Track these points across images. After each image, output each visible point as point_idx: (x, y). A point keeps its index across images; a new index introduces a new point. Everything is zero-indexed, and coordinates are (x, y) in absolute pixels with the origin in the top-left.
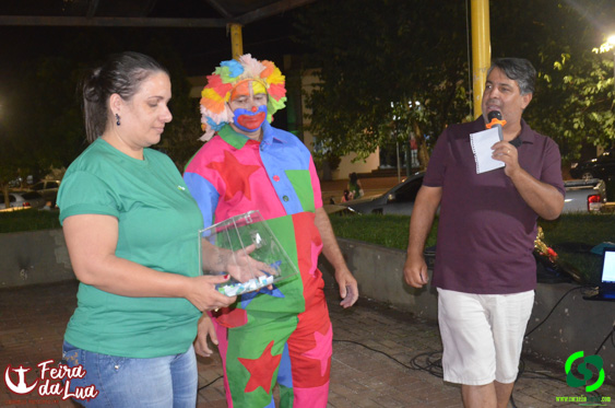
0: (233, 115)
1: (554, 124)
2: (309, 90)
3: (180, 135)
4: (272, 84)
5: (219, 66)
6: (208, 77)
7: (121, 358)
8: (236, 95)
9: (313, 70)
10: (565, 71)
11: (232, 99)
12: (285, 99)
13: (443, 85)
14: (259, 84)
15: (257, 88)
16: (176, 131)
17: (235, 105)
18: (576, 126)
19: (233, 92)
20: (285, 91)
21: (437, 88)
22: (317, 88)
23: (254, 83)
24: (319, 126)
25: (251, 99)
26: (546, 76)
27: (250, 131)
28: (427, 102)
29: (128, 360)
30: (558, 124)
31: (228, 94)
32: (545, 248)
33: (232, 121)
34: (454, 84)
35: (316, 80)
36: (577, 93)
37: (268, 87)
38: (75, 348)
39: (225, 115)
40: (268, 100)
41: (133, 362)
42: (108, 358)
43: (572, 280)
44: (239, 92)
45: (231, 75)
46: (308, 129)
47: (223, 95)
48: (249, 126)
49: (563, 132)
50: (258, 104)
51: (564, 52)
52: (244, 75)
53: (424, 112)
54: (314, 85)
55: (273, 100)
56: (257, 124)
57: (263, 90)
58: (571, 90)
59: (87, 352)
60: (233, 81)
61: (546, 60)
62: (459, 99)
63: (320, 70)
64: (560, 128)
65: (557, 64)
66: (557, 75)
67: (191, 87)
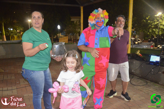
0: (96, 22)
4: (105, 15)
10: (149, 20)
11: (96, 18)
12: (108, 19)
17: (96, 20)
18: (150, 31)
20: (108, 17)
23: (101, 14)
25: (100, 18)
26: (145, 21)
30: (146, 31)
31: (95, 17)
32: (140, 54)
36: (151, 24)
37: (104, 16)
38: (24, 69)
39: (94, 22)
41: (35, 72)
43: (144, 60)
49: (147, 33)
50: (102, 20)
51: (149, 16)
55: (105, 19)
58: (150, 24)
59: (27, 70)
60: (96, 14)
61: (145, 17)
64: (147, 32)
65: (147, 18)
66: (147, 21)
67: (71, 19)
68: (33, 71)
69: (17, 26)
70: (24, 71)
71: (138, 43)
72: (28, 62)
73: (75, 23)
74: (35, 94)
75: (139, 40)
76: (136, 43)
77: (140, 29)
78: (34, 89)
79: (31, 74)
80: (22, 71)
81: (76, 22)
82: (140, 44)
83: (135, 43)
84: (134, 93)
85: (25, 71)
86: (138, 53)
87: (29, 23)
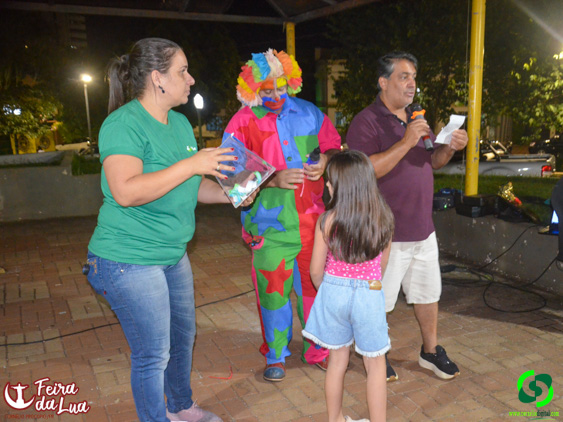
0: (262, 101)
1: (521, 114)
2: (336, 76)
7: (125, 264)
9: (340, 61)
10: (532, 71)
11: (262, 91)
12: (301, 85)
13: (438, 78)
18: (537, 114)
21: (433, 80)
22: (343, 75)
24: (343, 105)
26: (517, 75)
28: (426, 89)
29: (130, 266)
30: (523, 112)
32: (516, 196)
33: (261, 104)
34: (447, 77)
35: (342, 68)
36: (540, 89)
38: (94, 256)
41: (134, 267)
42: (115, 264)
43: (530, 220)
46: (334, 106)
49: (528, 120)
51: (533, 56)
53: (424, 97)
54: (340, 72)
58: (535, 86)
59: (103, 259)
61: (518, 62)
62: (451, 89)
63: (345, 61)
64: (526, 116)
65: (526, 65)
66: (525, 74)
68: (123, 265)
69: (39, 101)
70: (93, 263)
71: (497, 158)
72: (106, 231)
74: (138, 353)
75: (497, 147)
76: (490, 156)
77: (500, 107)
78: (133, 334)
79: (117, 278)
80: (87, 266)
82: (502, 161)
83: (486, 157)
84: (502, 340)
85: (99, 265)
86: (507, 192)
87: (85, 86)
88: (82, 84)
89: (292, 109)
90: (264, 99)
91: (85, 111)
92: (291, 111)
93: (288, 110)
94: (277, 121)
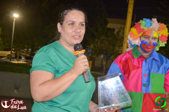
0: (140, 43)
3: (99, 43)
4: (162, 35)
5: (142, 20)
6: (136, 23)
8: (145, 35)
11: (142, 36)
12: (166, 43)
14: (156, 33)
15: (155, 35)
16: (97, 42)
19: (144, 33)
20: (167, 39)
23: (155, 32)
25: (151, 39)
27: (146, 52)
33: (139, 45)
37: (160, 35)
39: (137, 42)
40: (158, 41)
44: (147, 34)
45: (145, 26)
47: (139, 33)
48: (146, 50)
50: (153, 41)
52: (151, 27)
56: (150, 50)
57: (157, 36)
60: (146, 28)
67: (108, 23)
73: (115, 32)
81: (119, 32)
87: (14, 20)
88: (13, 18)
89: (155, 58)
90: (142, 42)
91: (12, 34)
92: (154, 59)
93: (152, 58)
94: (144, 62)
